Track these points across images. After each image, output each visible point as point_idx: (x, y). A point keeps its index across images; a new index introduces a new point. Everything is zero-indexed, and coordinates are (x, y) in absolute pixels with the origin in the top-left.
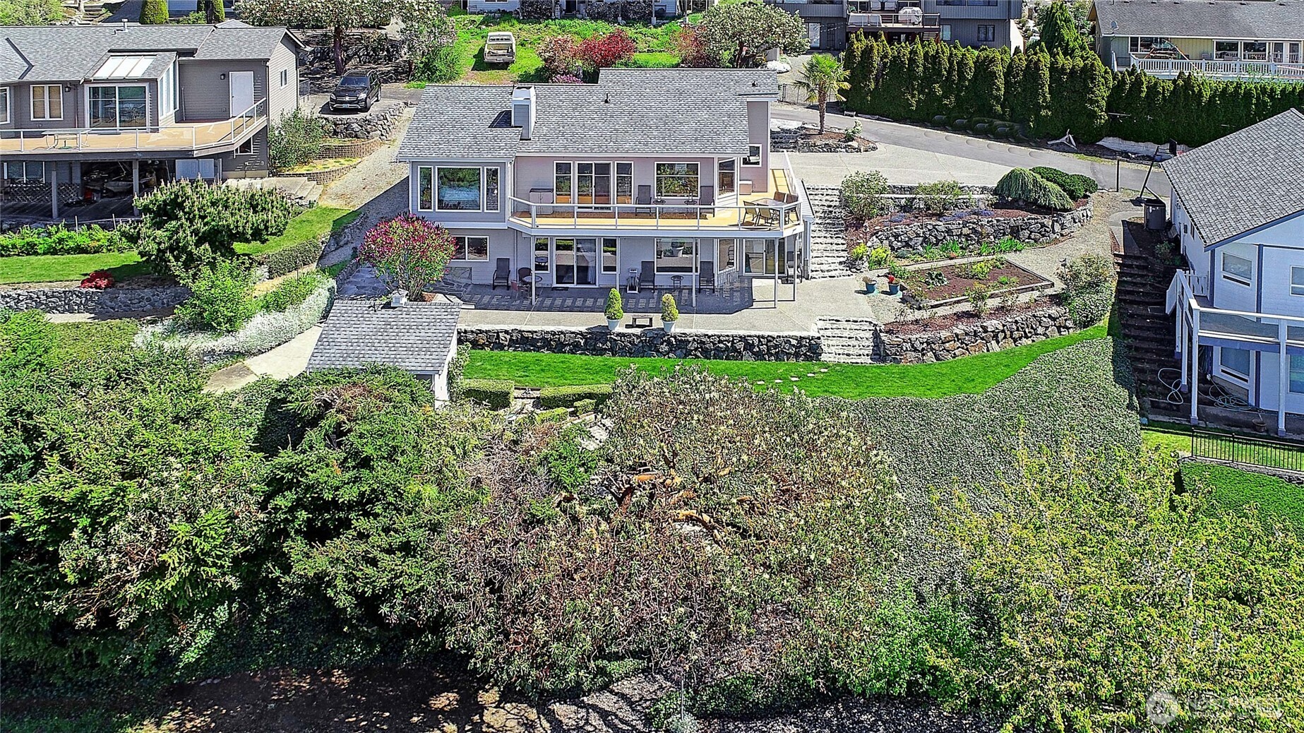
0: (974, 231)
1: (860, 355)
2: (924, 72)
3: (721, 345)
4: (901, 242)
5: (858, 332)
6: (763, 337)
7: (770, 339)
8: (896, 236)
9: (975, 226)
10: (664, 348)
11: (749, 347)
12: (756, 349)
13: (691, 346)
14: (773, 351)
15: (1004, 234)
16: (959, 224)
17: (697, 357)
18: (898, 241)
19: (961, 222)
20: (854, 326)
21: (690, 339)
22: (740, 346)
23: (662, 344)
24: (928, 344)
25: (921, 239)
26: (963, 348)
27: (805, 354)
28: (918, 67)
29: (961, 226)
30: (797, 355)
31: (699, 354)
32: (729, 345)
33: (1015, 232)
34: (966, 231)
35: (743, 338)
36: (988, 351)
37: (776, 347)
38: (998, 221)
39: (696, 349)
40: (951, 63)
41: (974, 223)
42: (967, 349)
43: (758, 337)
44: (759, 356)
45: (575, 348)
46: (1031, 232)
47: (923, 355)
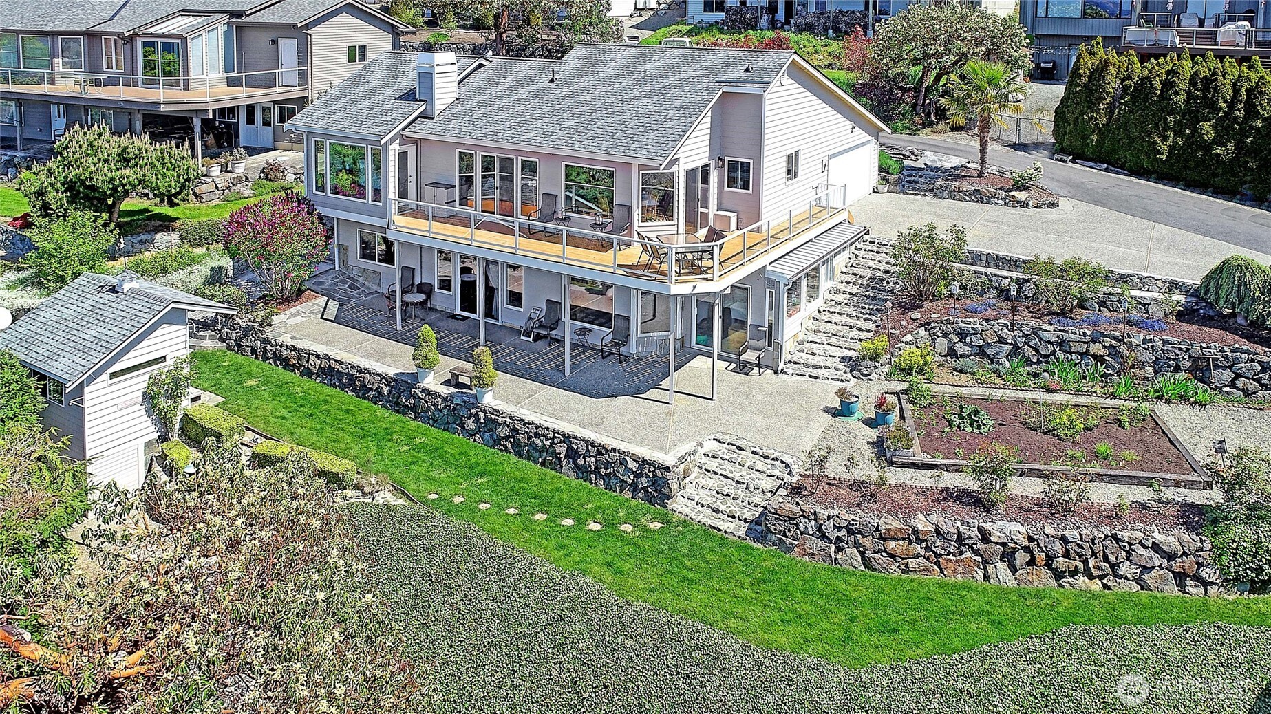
0: (1114, 351)
1: (733, 517)
2: (1187, 103)
3: (537, 441)
4: (970, 345)
5: (760, 476)
6: (593, 445)
7: (602, 450)
8: (963, 335)
9: (1115, 343)
10: (470, 424)
11: (572, 454)
12: (580, 461)
13: (502, 432)
14: (603, 471)
15: (1177, 369)
16: (1085, 335)
17: (507, 450)
18: (965, 343)
19: (1088, 332)
20: (760, 465)
21: (501, 420)
22: (561, 449)
23: (469, 418)
24: (851, 532)
25: (1008, 347)
26: (928, 559)
27: (645, 489)
28: (1177, 93)
29: (1088, 339)
30: (635, 487)
31: (509, 446)
32: (548, 443)
33: (1201, 369)
34: (1096, 349)
35: (566, 438)
36: (986, 578)
37: (607, 465)
38: (1166, 342)
39: (507, 438)
40: (1236, 91)
41: (1114, 338)
42: (938, 564)
43: (587, 442)
44: (583, 471)
45: (362, 391)
46: (1238, 376)
47: (839, 549)
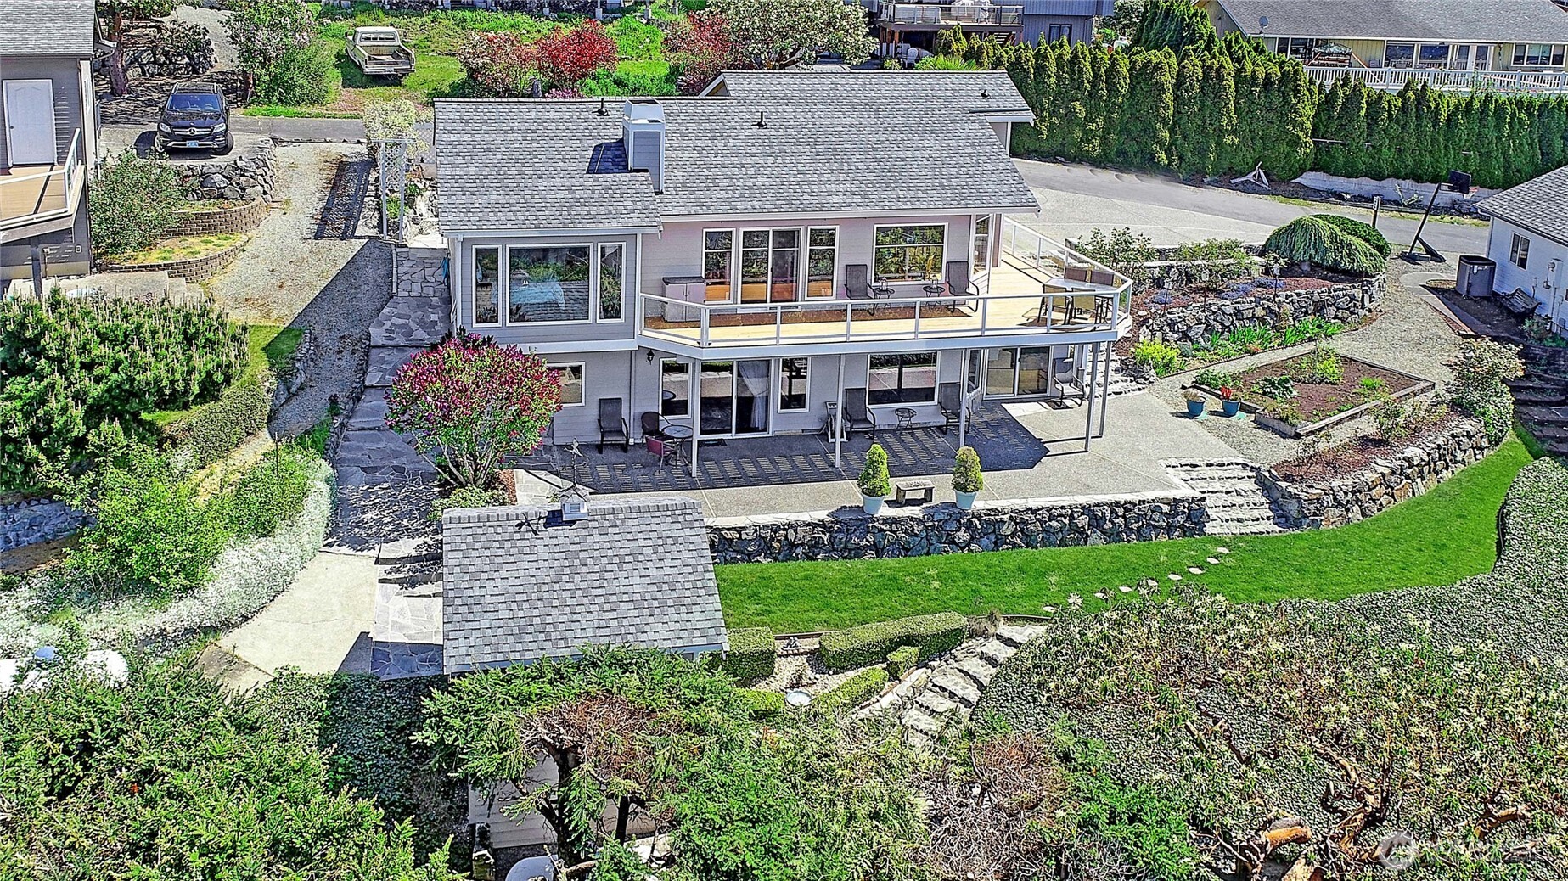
0: (1269, 310)
1: (1258, 519)
3: (1054, 524)
4: (1177, 332)
5: (1233, 481)
6: (1117, 504)
7: (1128, 506)
8: (1172, 325)
9: (1270, 304)
10: (963, 536)
11: (1096, 521)
12: (1108, 525)
13: (1007, 530)
14: (1134, 526)
15: (1306, 313)
16: (1251, 302)
17: (1015, 545)
18: (1174, 332)
19: (1253, 299)
20: (1221, 472)
21: (1006, 518)
22: (1083, 521)
23: (958, 530)
24: (1353, 492)
25: (1203, 326)
26: (1388, 494)
27: (1182, 527)
29: (1254, 304)
30: (1169, 529)
31: (1018, 541)
32: (1067, 521)
33: (1320, 308)
34: (1259, 312)
35: (1087, 509)
36: (1414, 494)
37: (1138, 518)
38: (1299, 295)
39: (1013, 534)
41: (1268, 300)
42: (1393, 496)
43: (1110, 505)
44: (1112, 536)
45: (813, 550)
46: (1338, 309)
47: (1347, 510)
